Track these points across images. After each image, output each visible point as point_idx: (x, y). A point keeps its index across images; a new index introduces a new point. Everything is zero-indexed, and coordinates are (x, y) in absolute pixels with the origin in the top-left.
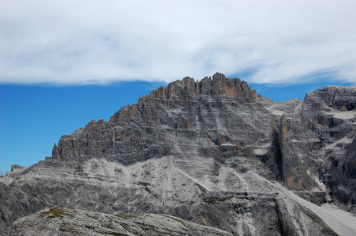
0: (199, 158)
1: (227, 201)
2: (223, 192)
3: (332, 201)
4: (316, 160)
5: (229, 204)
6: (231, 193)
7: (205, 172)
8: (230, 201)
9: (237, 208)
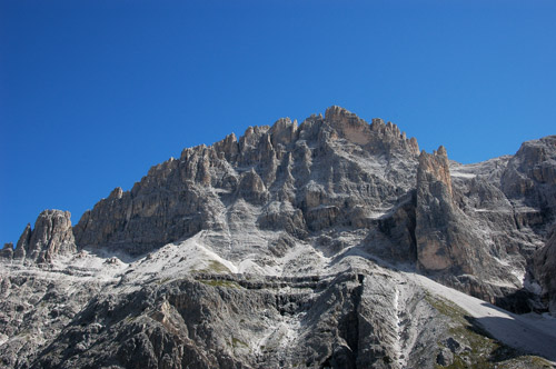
0: (256, 230)
1: (265, 290)
2: (267, 278)
3: (547, 310)
4: (525, 243)
5: (268, 296)
6: (285, 279)
7: (253, 249)
8: (273, 292)
9: (284, 304)
